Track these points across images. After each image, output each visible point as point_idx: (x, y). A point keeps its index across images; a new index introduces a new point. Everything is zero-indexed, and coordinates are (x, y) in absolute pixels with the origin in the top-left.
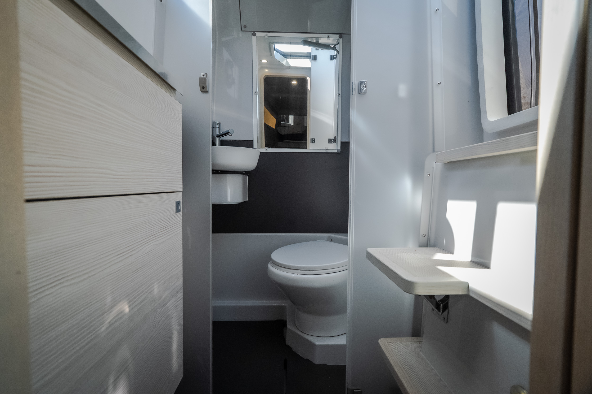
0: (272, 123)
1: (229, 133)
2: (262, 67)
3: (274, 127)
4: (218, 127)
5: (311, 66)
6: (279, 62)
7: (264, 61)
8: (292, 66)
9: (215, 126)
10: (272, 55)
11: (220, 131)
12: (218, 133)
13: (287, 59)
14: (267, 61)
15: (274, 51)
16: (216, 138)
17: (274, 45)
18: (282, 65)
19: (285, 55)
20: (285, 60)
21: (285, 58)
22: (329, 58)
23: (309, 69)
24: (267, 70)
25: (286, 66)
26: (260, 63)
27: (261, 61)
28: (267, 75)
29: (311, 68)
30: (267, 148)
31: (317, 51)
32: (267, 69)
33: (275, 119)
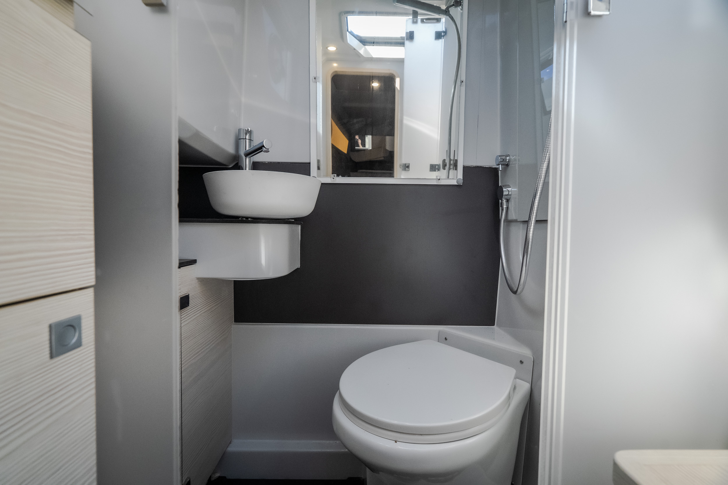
0: (343, 146)
1: (263, 146)
2: (328, 58)
3: (346, 152)
4: (247, 138)
5: (403, 57)
6: (354, 49)
7: (332, 48)
8: (374, 57)
9: (243, 137)
10: (342, 37)
11: (251, 146)
12: (247, 149)
13: (366, 46)
14: (337, 49)
15: (347, 32)
16: (244, 157)
17: (347, 18)
18: (358, 55)
19: (364, 41)
20: (364, 48)
21: (364, 45)
22: (433, 35)
23: (401, 62)
24: (335, 65)
25: (365, 56)
26: (326, 52)
27: (327, 48)
28: (336, 72)
29: (405, 59)
30: (334, 176)
31: (415, 25)
32: (337, 63)
33: (348, 139)
